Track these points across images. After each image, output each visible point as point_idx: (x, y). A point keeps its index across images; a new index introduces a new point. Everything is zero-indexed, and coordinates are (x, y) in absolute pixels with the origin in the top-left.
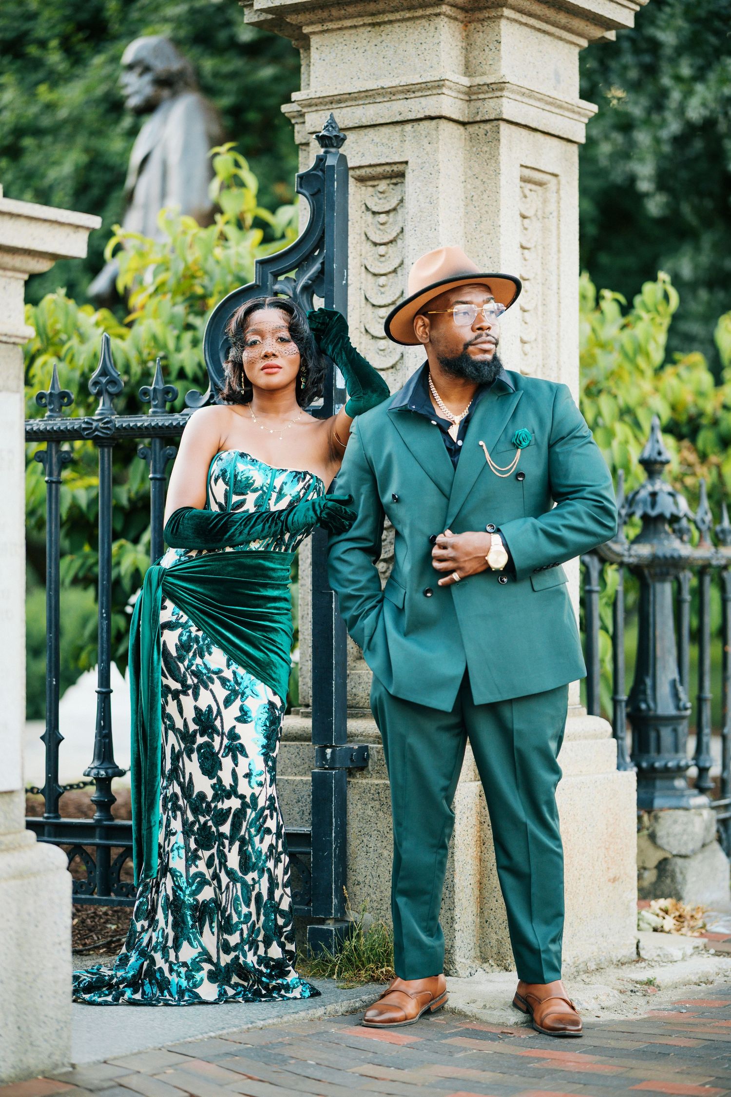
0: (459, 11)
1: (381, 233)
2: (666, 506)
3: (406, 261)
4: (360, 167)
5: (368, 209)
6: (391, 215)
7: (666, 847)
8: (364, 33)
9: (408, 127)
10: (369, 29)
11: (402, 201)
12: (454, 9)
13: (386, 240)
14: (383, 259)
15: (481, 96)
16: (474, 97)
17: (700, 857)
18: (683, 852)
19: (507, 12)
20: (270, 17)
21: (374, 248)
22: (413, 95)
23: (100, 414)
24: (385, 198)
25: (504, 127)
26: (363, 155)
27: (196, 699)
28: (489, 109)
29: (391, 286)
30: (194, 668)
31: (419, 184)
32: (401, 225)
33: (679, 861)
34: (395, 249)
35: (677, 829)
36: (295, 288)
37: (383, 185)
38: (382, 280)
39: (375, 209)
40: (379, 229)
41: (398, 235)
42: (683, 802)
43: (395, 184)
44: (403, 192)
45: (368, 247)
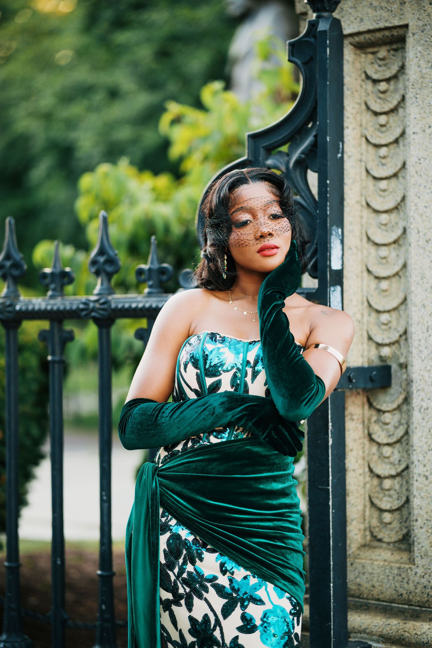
1: (381, 102)
3: (407, 131)
4: (358, 34)
5: (368, 77)
6: (392, 83)
11: (403, 67)
13: (386, 108)
14: (384, 129)
21: (374, 118)
23: (98, 294)
24: (386, 65)
26: (362, 20)
27: (190, 609)
29: (392, 158)
30: (185, 575)
31: (420, 48)
32: (402, 92)
34: (396, 118)
36: (288, 163)
37: (383, 52)
38: (383, 151)
39: (375, 76)
40: (380, 98)
41: (399, 103)
43: (396, 50)
44: (404, 58)
45: (368, 117)
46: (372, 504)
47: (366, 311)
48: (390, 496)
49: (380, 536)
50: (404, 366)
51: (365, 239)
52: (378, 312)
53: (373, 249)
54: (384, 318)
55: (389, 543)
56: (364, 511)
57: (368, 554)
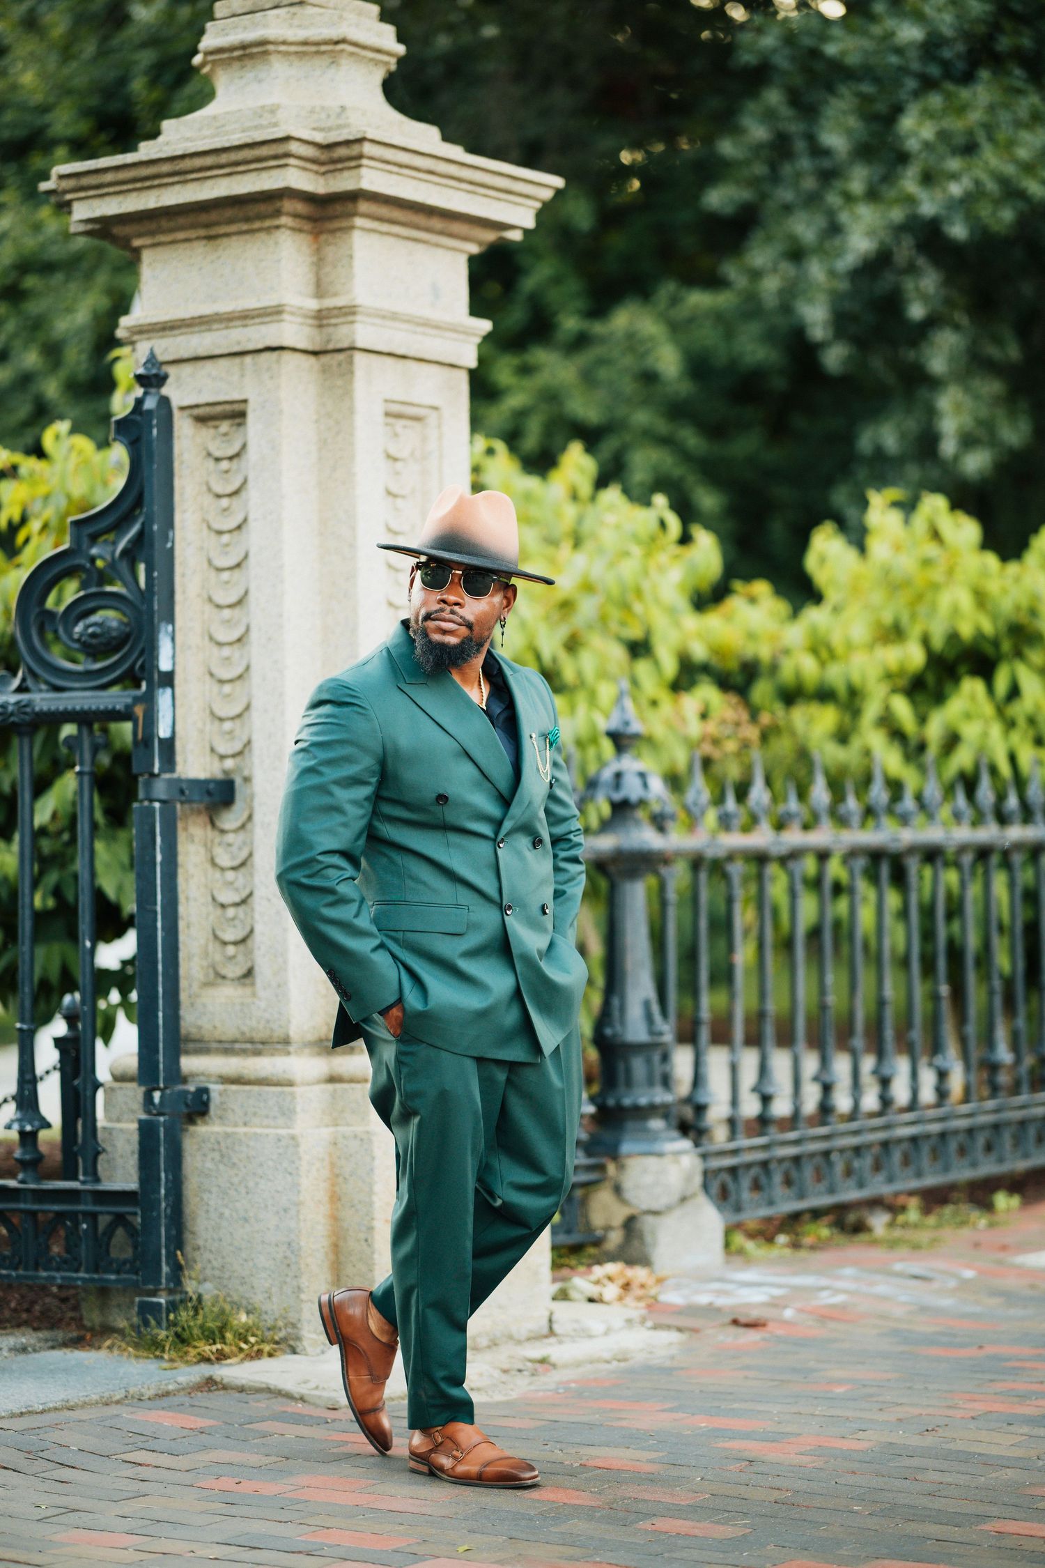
0: (304, 222)
1: (224, 483)
2: (632, 789)
4: (197, 406)
5: (209, 455)
6: (235, 461)
7: (634, 1201)
8: (200, 248)
9: (248, 359)
10: (204, 242)
11: (244, 446)
12: (298, 220)
13: (229, 490)
14: (226, 513)
15: (333, 321)
16: (325, 322)
17: (677, 1213)
18: (655, 1206)
19: (359, 221)
20: (97, 226)
22: (252, 322)
24: (229, 441)
25: (359, 358)
28: (341, 336)
31: (262, 425)
32: (245, 473)
33: (650, 1219)
34: (238, 501)
35: (648, 1179)
36: (113, 553)
37: (225, 426)
38: (226, 538)
39: (218, 454)
40: (222, 478)
41: (242, 485)
42: (657, 1147)
43: (239, 425)
44: (245, 435)
45: (208, 500)
46: (216, 937)
47: (208, 720)
48: (235, 926)
49: (223, 972)
50: (247, 780)
51: (207, 638)
52: (221, 720)
53: (215, 649)
54: (227, 726)
55: (233, 980)
56: (207, 946)
57: (211, 992)
